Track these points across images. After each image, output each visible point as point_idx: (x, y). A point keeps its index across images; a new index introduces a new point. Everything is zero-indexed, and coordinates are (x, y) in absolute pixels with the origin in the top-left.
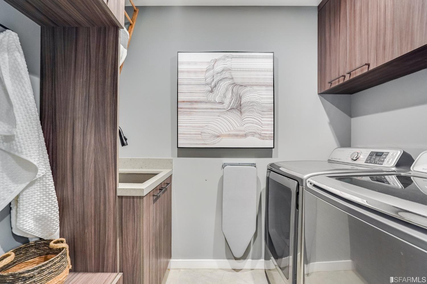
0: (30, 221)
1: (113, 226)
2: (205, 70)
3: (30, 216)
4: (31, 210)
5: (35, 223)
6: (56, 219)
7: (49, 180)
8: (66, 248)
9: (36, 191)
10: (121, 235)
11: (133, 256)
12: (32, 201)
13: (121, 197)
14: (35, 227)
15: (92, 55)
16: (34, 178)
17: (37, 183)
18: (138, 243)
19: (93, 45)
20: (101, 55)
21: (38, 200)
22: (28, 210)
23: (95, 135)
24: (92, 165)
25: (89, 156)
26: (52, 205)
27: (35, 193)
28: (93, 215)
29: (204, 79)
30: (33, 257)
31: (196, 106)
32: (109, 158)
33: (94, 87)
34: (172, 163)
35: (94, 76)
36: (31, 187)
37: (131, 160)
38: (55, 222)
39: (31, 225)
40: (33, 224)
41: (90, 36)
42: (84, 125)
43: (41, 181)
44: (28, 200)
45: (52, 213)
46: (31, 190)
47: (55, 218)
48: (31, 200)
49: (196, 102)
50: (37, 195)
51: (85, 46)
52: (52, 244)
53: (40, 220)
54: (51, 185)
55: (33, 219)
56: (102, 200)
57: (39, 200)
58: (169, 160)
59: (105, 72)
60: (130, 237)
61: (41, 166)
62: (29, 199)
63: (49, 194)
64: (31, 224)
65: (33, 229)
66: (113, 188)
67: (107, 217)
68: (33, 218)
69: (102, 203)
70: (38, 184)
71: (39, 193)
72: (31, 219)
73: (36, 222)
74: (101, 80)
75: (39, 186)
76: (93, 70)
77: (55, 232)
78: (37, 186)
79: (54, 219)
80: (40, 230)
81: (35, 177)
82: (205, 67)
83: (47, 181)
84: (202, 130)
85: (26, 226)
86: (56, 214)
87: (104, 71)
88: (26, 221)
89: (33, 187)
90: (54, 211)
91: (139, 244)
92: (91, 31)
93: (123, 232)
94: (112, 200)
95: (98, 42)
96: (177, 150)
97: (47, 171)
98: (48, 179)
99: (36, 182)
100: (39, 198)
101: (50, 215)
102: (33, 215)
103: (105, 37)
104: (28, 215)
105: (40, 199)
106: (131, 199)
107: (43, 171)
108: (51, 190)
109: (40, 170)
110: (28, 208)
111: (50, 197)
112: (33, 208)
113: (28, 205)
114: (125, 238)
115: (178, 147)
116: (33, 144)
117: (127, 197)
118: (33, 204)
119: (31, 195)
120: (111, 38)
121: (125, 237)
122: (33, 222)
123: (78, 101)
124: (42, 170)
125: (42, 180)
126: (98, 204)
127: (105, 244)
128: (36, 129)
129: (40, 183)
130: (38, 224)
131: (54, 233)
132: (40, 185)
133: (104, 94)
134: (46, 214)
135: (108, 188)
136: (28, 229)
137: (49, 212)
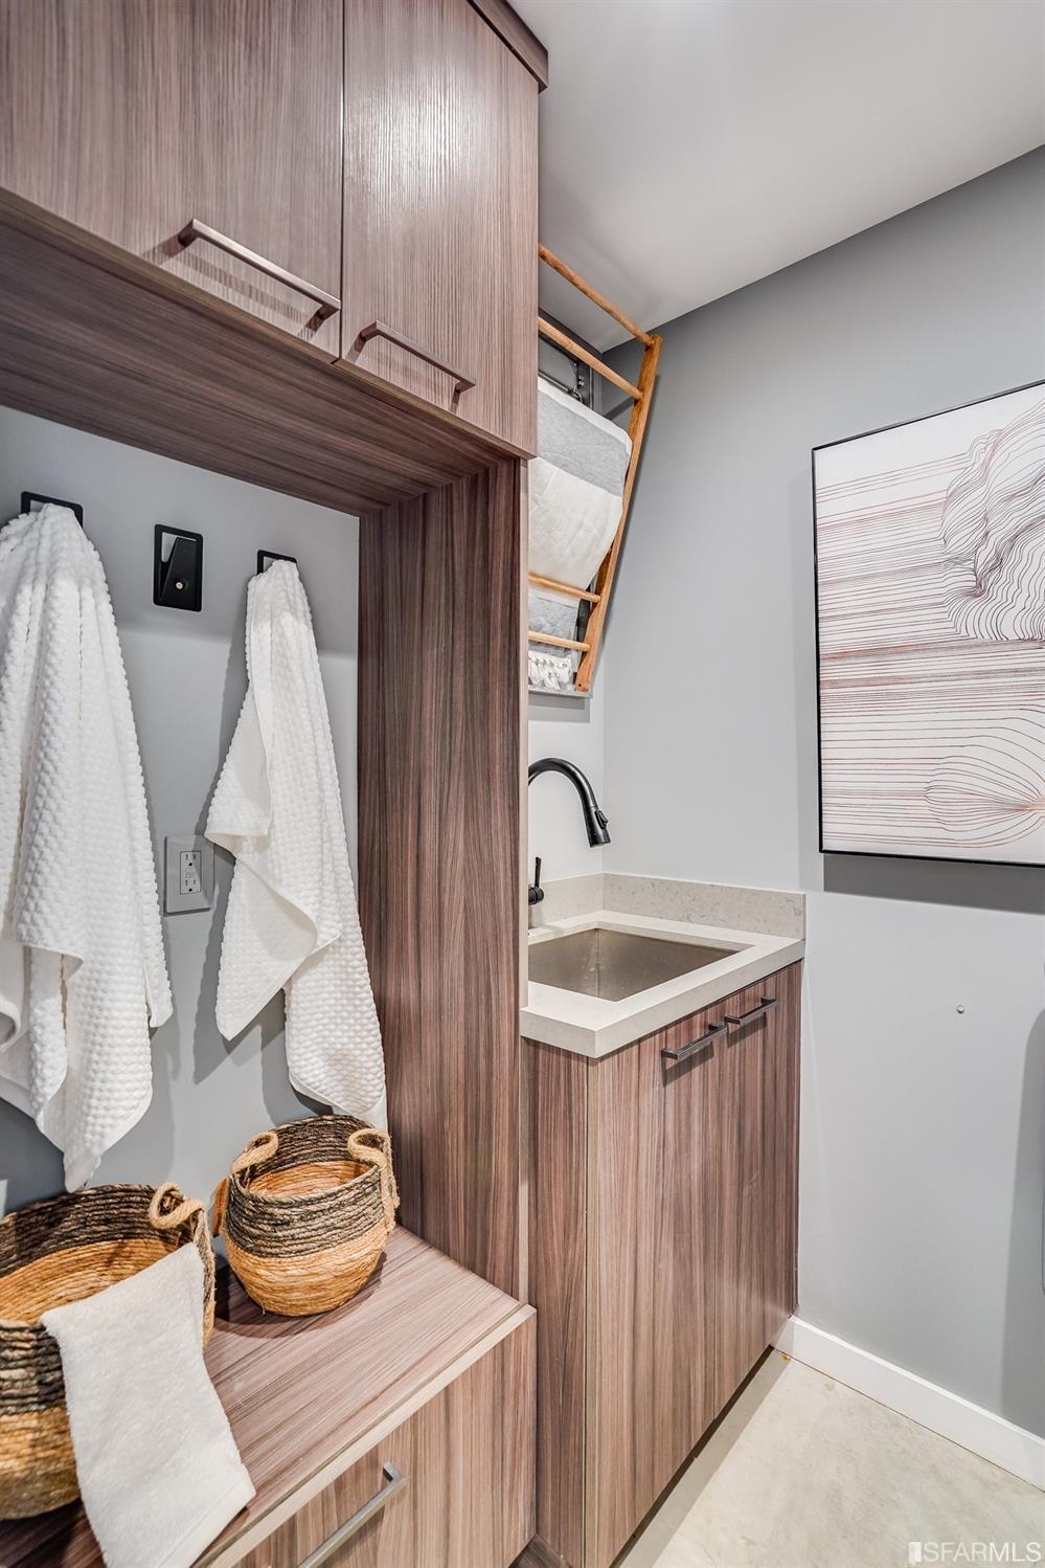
0: (315, 1059)
1: (509, 1135)
2: (944, 494)
3: (315, 1047)
4: (318, 1032)
5: (327, 1068)
6: (373, 1067)
7: (354, 954)
8: (379, 1167)
9: (326, 982)
10: (532, 1173)
11: (565, 1265)
12: (318, 1007)
13: (534, 1045)
14: (329, 1079)
15: (457, 568)
16: (313, 949)
17: (328, 960)
18: (580, 1223)
19: (460, 537)
20: (478, 563)
21: (330, 1006)
22: (309, 1030)
23: (466, 822)
24: (459, 921)
25: (452, 888)
26: (362, 1025)
27: (323, 987)
28: (462, 1080)
29: (936, 539)
30: (331, 1157)
31: (898, 667)
32: (499, 905)
33: (462, 670)
34: (801, 913)
35: (463, 636)
36: (314, 971)
37: (653, 885)
38: (370, 1076)
39: (317, 1072)
40: (323, 1070)
41: (452, 514)
42: (441, 792)
43: (337, 956)
44: (308, 1004)
45: (362, 1050)
46: (314, 976)
47: (371, 1064)
48: (315, 1003)
49: (900, 650)
50: (329, 993)
51: (442, 547)
52: (352, 1139)
53: (338, 1060)
54: (358, 970)
55: (322, 1055)
56: (482, 1038)
57: (334, 1008)
58: (789, 899)
59: (489, 618)
60: (559, 1194)
61: (329, 916)
62: (310, 1001)
63: (355, 993)
64: (319, 1069)
65: (324, 1082)
66: (509, 1005)
67: (495, 1101)
68: (321, 1052)
69: (482, 1049)
70: (331, 962)
71: (332, 988)
72: (318, 1056)
73: (330, 1065)
74: (479, 642)
75: (332, 969)
76: (460, 613)
77: (374, 1104)
78: (329, 967)
79: (368, 1068)
80: (341, 1088)
81: (315, 945)
82: (938, 484)
83: (350, 957)
84: (932, 778)
85: (307, 1073)
86: (373, 1054)
87: (487, 614)
88: (306, 1060)
89: (320, 970)
90: (369, 1043)
91: (582, 1230)
92: (455, 495)
93: (540, 1164)
94: (506, 1044)
95: (472, 524)
96: (822, 860)
97: (349, 930)
98: (350, 950)
99: (326, 957)
100: (333, 1002)
101: (357, 1052)
102: (321, 1046)
103: (488, 503)
104: (309, 1043)
105: (335, 1005)
106: (562, 1058)
107: (333, 931)
108: (359, 983)
109: (326, 926)
110: (309, 1024)
111: (357, 1002)
112: (321, 1027)
113: (308, 1017)
114: (543, 1190)
115: (821, 851)
116: (306, 857)
117: (549, 1048)
118: (321, 1016)
119: (315, 990)
120: (502, 501)
121: (543, 1184)
122: (321, 1064)
123: (428, 716)
124: (331, 927)
125: (339, 952)
126: (474, 1052)
127: (489, 1185)
128: (314, 814)
129: (333, 959)
130: (334, 1072)
131: (370, 1105)
132: (334, 966)
133: (486, 688)
134: (348, 1050)
135: (498, 1005)
136: (311, 1080)
137: (356, 1044)
